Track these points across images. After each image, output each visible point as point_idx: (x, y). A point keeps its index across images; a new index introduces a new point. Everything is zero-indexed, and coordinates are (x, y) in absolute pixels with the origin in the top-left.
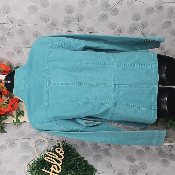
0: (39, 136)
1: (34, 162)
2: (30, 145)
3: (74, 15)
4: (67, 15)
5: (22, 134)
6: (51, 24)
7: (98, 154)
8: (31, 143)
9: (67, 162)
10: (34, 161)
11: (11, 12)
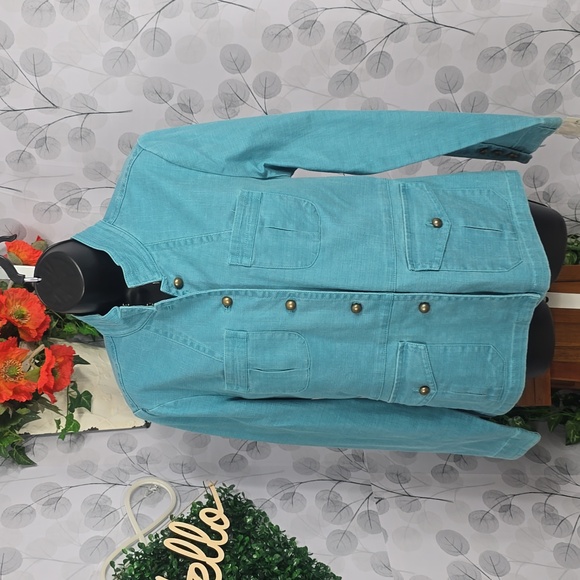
0: (142, 474)
1: (130, 557)
2: (115, 505)
3: (249, 76)
4: (229, 76)
5: (85, 469)
6: (178, 108)
7: (342, 528)
8: (118, 497)
9: (240, 554)
10: (129, 552)
11: (50, 73)
